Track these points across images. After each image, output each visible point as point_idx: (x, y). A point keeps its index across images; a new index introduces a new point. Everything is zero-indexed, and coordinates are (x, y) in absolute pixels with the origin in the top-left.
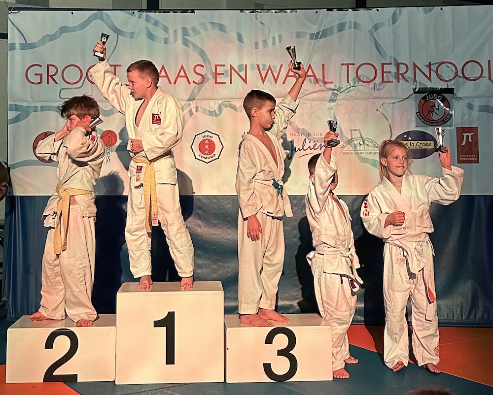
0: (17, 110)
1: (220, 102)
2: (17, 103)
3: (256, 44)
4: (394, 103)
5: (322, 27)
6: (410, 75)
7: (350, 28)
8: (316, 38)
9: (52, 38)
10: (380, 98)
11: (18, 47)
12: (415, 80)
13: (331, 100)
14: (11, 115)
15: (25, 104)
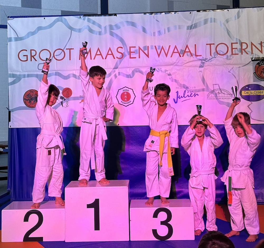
0: (13, 77)
1: (133, 69)
2: (14, 73)
3: (154, 33)
4: (239, 67)
5: (194, 22)
6: (249, 49)
7: (211, 22)
8: (191, 29)
9: (33, 33)
10: (230, 64)
11: (13, 39)
12: (252, 53)
13: (201, 67)
14: (10, 80)
15: (18, 73)
